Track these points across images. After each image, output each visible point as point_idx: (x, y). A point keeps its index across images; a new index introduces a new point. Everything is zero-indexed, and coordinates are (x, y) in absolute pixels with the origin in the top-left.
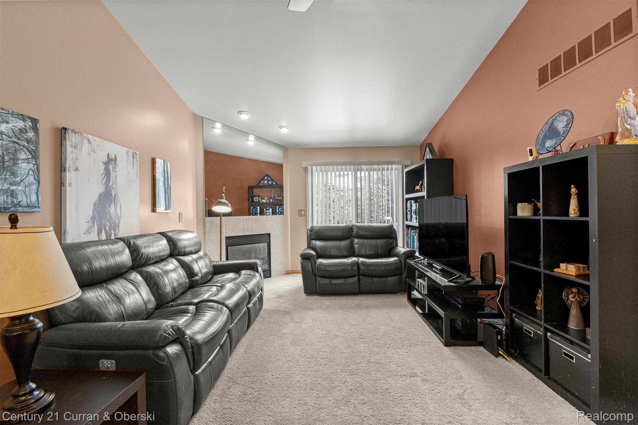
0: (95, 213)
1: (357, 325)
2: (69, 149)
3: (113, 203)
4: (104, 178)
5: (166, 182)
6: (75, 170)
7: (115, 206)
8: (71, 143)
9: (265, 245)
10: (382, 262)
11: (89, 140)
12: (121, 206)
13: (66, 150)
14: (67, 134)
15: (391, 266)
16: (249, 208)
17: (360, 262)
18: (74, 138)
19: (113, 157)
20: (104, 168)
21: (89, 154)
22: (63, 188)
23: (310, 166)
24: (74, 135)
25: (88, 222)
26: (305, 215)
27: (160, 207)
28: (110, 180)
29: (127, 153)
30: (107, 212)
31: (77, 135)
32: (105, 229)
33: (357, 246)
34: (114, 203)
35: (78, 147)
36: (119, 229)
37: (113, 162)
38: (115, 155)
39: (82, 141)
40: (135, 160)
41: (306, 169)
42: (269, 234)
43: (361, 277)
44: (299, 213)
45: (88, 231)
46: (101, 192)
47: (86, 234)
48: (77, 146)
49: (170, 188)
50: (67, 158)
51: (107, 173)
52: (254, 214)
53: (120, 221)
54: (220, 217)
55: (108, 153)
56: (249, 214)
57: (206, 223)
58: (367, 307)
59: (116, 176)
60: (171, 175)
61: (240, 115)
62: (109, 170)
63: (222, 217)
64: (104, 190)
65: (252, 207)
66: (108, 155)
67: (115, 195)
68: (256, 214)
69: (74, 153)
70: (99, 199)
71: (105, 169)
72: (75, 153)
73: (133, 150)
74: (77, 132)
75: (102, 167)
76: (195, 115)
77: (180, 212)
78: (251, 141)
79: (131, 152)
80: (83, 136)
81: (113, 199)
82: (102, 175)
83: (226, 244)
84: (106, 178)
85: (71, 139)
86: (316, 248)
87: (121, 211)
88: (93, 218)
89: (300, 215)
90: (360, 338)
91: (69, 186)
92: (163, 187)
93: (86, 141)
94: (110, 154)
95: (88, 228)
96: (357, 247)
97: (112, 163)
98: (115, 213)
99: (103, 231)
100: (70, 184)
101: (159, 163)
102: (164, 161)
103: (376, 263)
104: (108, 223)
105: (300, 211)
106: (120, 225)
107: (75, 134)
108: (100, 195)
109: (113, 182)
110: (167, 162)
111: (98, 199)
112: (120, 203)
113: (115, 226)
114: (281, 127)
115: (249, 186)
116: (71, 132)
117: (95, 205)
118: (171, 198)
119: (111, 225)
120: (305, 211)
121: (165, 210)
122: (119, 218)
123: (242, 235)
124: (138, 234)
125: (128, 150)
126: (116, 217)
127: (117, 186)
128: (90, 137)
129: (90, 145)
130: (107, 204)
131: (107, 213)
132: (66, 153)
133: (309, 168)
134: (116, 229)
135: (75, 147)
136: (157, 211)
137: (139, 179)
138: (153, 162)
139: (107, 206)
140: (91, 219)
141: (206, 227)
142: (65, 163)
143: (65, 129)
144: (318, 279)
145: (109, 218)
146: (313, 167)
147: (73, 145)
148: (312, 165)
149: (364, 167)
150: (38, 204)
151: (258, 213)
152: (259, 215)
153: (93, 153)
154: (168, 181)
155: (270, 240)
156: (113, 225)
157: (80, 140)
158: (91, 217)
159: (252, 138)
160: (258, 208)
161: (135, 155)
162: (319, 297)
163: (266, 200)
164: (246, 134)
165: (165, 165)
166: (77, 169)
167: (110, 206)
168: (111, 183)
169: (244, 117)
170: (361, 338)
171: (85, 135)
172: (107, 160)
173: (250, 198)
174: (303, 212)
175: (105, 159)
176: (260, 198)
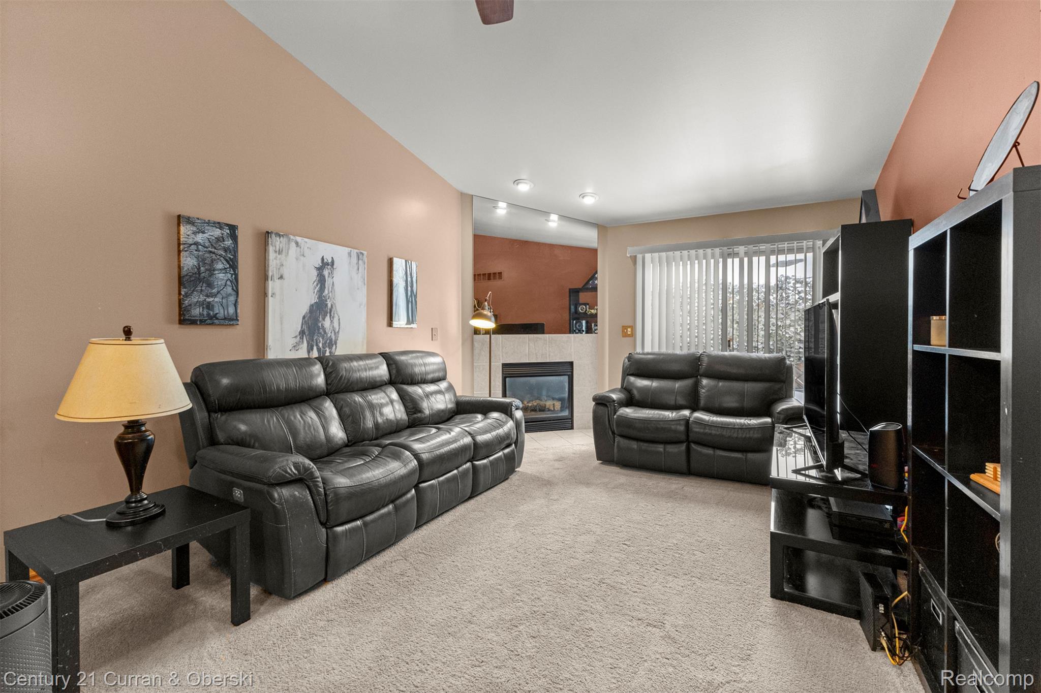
0: (305, 327)
1: (638, 523)
2: (272, 255)
3: (328, 315)
4: (317, 285)
5: (409, 288)
6: (279, 279)
7: (332, 319)
8: (274, 248)
9: (566, 378)
10: (734, 424)
11: (297, 243)
12: (339, 319)
13: (269, 256)
14: (270, 238)
15: (752, 432)
16: (570, 321)
17: (691, 419)
18: (279, 241)
19: (330, 261)
20: (316, 274)
21: (297, 259)
22: (266, 298)
23: (641, 254)
24: (278, 238)
25: (296, 337)
26: (633, 335)
27: (399, 321)
28: (325, 288)
29: (350, 254)
30: (320, 325)
31: (282, 238)
32: (317, 345)
33: (703, 391)
34: (330, 316)
35: (284, 251)
36: (336, 347)
37: (329, 267)
38: (332, 258)
39: (289, 244)
40: (360, 261)
41: (634, 259)
42: (571, 364)
43: (693, 446)
44: (623, 331)
45: (295, 347)
46: (313, 302)
47: (293, 351)
48: (282, 251)
49: (416, 296)
50: (270, 266)
51: (321, 280)
52: (577, 331)
53: (338, 337)
54: (489, 336)
55: (323, 257)
56: (571, 331)
57: (475, 343)
58: (685, 498)
59: (333, 282)
60: (417, 277)
61: (518, 184)
62: (324, 276)
63: (492, 336)
64: (316, 300)
65: (575, 321)
66: (323, 259)
67: (332, 306)
69: (278, 258)
70: (310, 311)
71: (318, 275)
72: (280, 259)
73: (357, 251)
74: (282, 235)
75: (315, 273)
76: (461, 193)
77: (433, 327)
78: (554, 221)
79: (355, 253)
80: (290, 239)
81: (329, 310)
82: (314, 282)
83: (503, 374)
84: (319, 286)
85: (275, 243)
86: (631, 390)
87: (339, 325)
88: (302, 333)
89: (625, 335)
90: (623, 543)
91: (272, 296)
92: (405, 295)
93: (293, 245)
94: (324, 258)
95: (295, 344)
96: (704, 393)
97: (327, 268)
98: (331, 328)
99: (315, 348)
100: (273, 294)
101: (399, 265)
102: (406, 261)
103: (722, 423)
104: (321, 339)
105: (625, 328)
106: (338, 341)
107: (280, 237)
108: (312, 306)
109: (329, 290)
110: (411, 262)
111: (308, 311)
112: (337, 315)
113: (331, 343)
114: (583, 196)
115: (570, 289)
116: (274, 236)
117: (304, 318)
118: (416, 308)
119: (326, 342)
120: (633, 328)
121: (406, 324)
122: (337, 334)
123: (528, 361)
124: (364, 352)
125: (351, 251)
126: (333, 332)
127: (335, 295)
128: (299, 239)
129: (298, 248)
130: (321, 317)
131: (321, 327)
132: (269, 260)
133: (639, 257)
134: (333, 346)
135: (280, 252)
136: (394, 326)
137: (366, 286)
138: (390, 262)
139: (321, 319)
140: (300, 335)
141: (474, 348)
142: (268, 271)
143: (268, 232)
144: (617, 439)
145: (323, 333)
146: (646, 255)
147: (277, 250)
148: (644, 252)
149: (741, 249)
150: (237, 316)
151: (583, 331)
152: (584, 333)
153: (302, 258)
154: (412, 287)
155: (572, 372)
156: (328, 342)
157: (286, 244)
158: (299, 331)
159: (554, 217)
160: (584, 322)
161: (361, 257)
162: (618, 468)
163: (594, 309)
164: (546, 214)
165: (408, 266)
166: (281, 277)
167: (324, 319)
168: (326, 292)
169: (524, 188)
170: (625, 544)
171: (292, 237)
172: (321, 264)
173: (572, 307)
175: (318, 263)
176: (588, 306)
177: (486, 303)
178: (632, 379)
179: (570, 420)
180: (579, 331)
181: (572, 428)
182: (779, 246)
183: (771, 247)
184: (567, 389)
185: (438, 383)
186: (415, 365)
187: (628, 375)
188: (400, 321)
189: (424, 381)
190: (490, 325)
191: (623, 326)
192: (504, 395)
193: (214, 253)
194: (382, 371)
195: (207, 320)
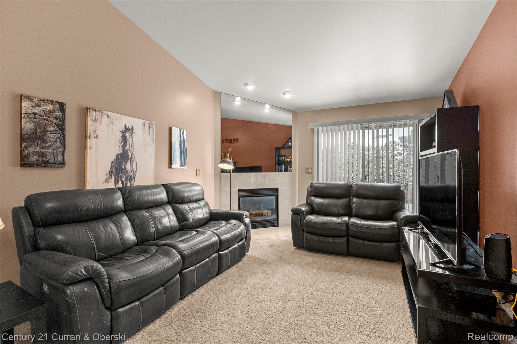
0: (113, 168)
2: (90, 123)
3: (129, 161)
4: (122, 142)
5: (182, 145)
6: (95, 138)
7: (131, 163)
8: (92, 118)
9: (274, 198)
10: (376, 226)
11: (108, 116)
12: (136, 164)
13: (88, 123)
14: (88, 112)
15: (386, 230)
16: (276, 166)
17: (349, 222)
18: (95, 114)
19: (130, 127)
20: (121, 136)
21: (108, 126)
22: (86, 150)
23: (316, 127)
24: (94, 112)
25: (107, 175)
26: (312, 173)
27: (175, 164)
28: (127, 144)
29: (144, 124)
30: (124, 167)
31: (97, 112)
32: (121, 180)
34: (131, 161)
35: (98, 120)
36: (134, 181)
37: (130, 131)
38: (132, 126)
39: (102, 116)
40: (151, 129)
41: (313, 130)
42: (277, 189)
43: (351, 238)
44: (306, 171)
45: (106, 181)
46: (119, 153)
47: (105, 184)
48: (97, 120)
49: (186, 150)
50: (88, 129)
51: (125, 140)
52: (279, 171)
53: (136, 174)
54: (230, 173)
55: (126, 125)
56: (276, 171)
57: (222, 177)
59: (133, 141)
60: (187, 139)
61: (247, 86)
62: (126, 137)
63: (232, 173)
64: (121, 152)
65: (278, 165)
66: (125, 126)
67: (131, 155)
68: (281, 171)
69: (94, 125)
70: (116, 159)
71: (122, 136)
72: (96, 125)
73: (149, 122)
74: (97, 110)
75: (120, 135)
76: (214, 91)
77: (197, 168)
78: (267, 109)
79: (147, 123)
80: (103, 113)
81: (129, 158)
82: (120, 140)
83: (238, 195)
84: (123, 143)
85: (92, 115)
87: (137, 168)
88: (111, 172)
89: (307, 173)
91: (90, 149)
92: (179, 149)
93: (105, 117)
94: (127, 125)
95: (106, 179)
96: (354, 206)
97: (129, 132)
98: (131, 169)
99: (120, 181)
100: (91, 147)
101: (176, 132)
102: (180, 129)
103: (368, 225)
104: (124, 176)
105: (307, 169)
106: (135, 177)
107: (96, 112)
108: (118, 155)
109: (129, 146)
110: (183, 130)
111: (115, 158)
112: (135, 161)
113: (131, 179)
114: (284, 93)
115: (276, 148)
116: (92, 111)
117: (112, 162)
118: (187, 157)
119: (127, 178)
120: (312, 169)
121: (180, 167)
122: (135, 173)
123: (253, 188)
124: (153, 184)
125: (144, 122)
126: (132, 171)
127: (133, 149)
128: (109, 113)
129: (109, 119)
130: (124, 162)
131: (124, 169)
132: (88, 125)
133: (316, 129)
134: (132, 180)
135: (96, 121)
136: (173, 168)
137: (154, 143)
138: (171, 130)
139: (124, 163)
140: (109, 173)
141: (222, 180)
142: (87, 132)
143: (87, 108)
144: (306, 234)
145: (125, 172)
146: (319, 128)
147: (94, 119)
148: (318, 126)
149: (373, 125)
150: (64, 161)
151: (283, 171)
153: (111, 125)
154: (184, 144)
155: (278, 194)
156: (129, 177)
157: (100, 116)
158: (109, 171)
159: (267, 106)
160: (283, 166)
161: (151, 126)
162: (306, 251)
163: (290, 159)
164: (263, 104)
165: (181, 132)
166: (96, 137)
167: (126, 164)
168: (128, 146)
169: (250, 88)
171: (104, 112)
172: (124, 129)
173: (277, 157)
174: (310, 170)
175: (123, 129)
176: (285, 157)
177: (228, 154)
178: (313, 198)
179: (277, 221)
180: (281, 170)
181: (278, 226)
182: (394, 123)
183: (390, 123)
184: (275, 204)
185: (199, 202)
186: (184, 191)
187: (310, 196)
188: (177, 164)
189: (190, 201)
190: (231, 167)
191: (306, 168)
192: (239, 209)
193: (47, 120)
194: (163, 196)
195: (41, 164)
